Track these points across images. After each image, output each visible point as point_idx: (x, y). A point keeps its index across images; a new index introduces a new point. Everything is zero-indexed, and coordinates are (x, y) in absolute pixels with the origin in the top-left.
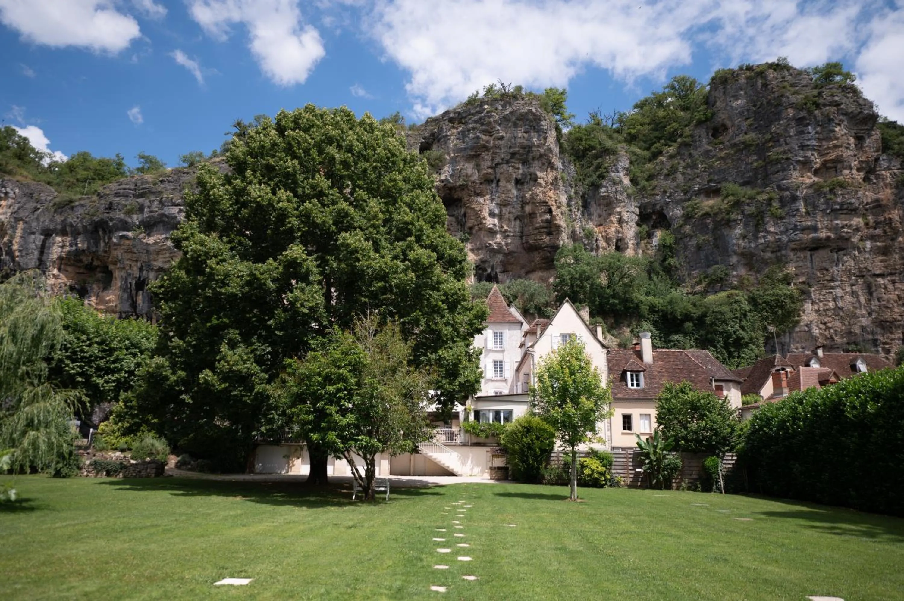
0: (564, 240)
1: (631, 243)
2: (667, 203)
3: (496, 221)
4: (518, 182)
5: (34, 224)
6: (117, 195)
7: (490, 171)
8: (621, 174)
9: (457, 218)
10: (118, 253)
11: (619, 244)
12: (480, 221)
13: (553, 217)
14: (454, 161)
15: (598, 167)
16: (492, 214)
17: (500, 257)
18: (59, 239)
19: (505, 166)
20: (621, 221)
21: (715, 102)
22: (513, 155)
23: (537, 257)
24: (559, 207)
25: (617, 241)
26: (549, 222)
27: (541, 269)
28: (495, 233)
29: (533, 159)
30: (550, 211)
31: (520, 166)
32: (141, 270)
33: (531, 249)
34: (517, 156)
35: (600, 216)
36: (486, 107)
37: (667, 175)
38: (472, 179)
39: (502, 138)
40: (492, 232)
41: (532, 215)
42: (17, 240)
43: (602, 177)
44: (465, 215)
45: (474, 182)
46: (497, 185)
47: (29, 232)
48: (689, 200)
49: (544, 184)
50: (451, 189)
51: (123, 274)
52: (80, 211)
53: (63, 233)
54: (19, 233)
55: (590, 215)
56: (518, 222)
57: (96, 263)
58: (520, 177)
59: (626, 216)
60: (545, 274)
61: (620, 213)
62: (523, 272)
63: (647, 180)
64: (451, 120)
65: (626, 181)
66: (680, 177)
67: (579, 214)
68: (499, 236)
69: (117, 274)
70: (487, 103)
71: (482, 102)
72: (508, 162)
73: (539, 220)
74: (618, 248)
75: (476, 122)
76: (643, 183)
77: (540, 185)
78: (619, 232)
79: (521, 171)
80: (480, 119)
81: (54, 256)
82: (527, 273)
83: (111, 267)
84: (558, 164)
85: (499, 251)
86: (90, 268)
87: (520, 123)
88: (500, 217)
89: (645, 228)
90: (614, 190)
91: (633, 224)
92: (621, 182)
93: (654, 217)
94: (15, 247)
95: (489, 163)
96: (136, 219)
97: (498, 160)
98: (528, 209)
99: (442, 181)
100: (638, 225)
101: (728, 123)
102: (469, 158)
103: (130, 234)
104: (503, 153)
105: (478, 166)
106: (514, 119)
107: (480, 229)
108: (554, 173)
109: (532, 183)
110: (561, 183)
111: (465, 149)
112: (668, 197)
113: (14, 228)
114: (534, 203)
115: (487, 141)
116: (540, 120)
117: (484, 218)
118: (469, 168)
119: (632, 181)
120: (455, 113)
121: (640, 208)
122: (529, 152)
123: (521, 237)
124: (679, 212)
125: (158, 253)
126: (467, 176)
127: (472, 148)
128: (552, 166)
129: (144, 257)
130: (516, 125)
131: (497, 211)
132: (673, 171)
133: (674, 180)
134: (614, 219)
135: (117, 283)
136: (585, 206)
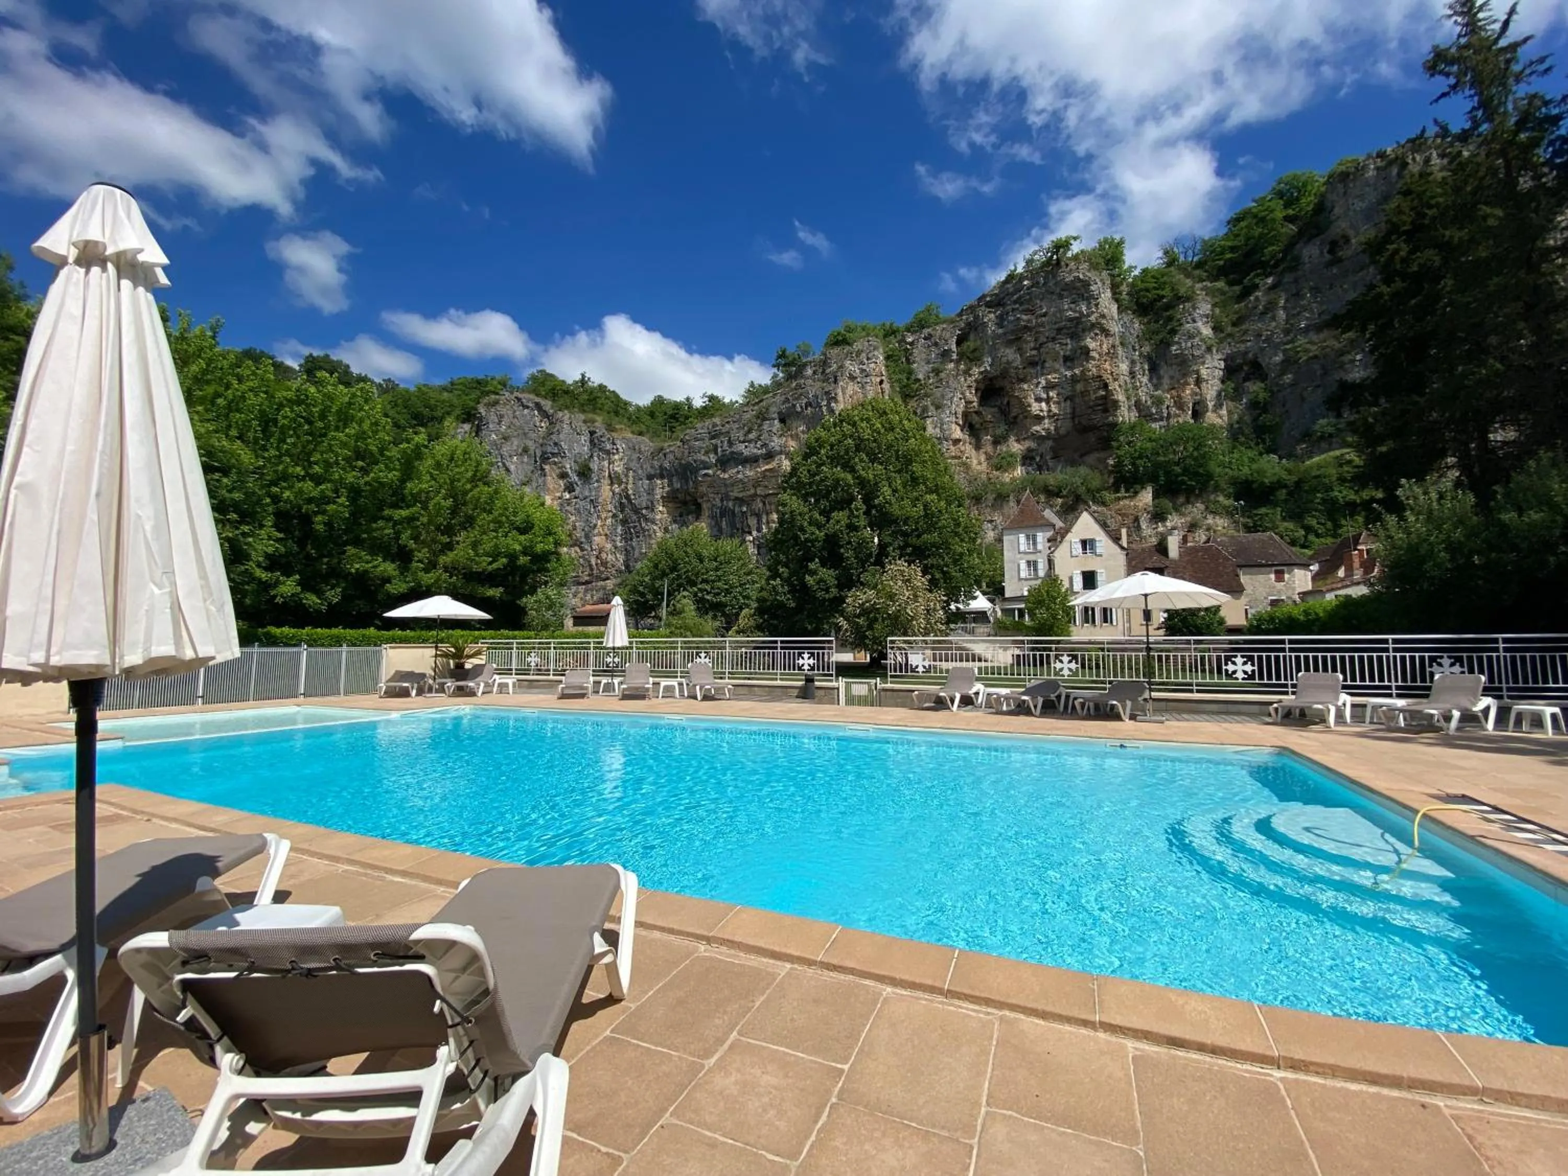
0: (1126, 415)
1: (1210, 405)
2: (1262, 349)
3: (1043, 404)
4: (1066, 359)
5: (640, 472)
6: (696, 439)
7: (1034, 352)
8: (1200, 324)
9: (1000, 408)
10: (703, 489)
11: (1197, 407)
12: (1025, 408)
13: (1109, 393)
14: (993, 350)
15: (1170, 319)
16: (1038, 400)
17: (1050, 443)
18: (659, 482)
19: (1050, 345)
20: (1198, 382)
21: (1333, 207)
22: (1059, 330)
23: (1092, 438)
24: (1115, 380)
25: (1194, 404)
26: (1104, 398)
27: (1097, 450)
28: (1043, 418)
29: (1084, 331)
30: (1106, 386)
31: (1069, 341)
32: (722, 500)
33: (1084, 430)
34: (1065, 331)
35: (1172, 378)
36: (1025, 283)
37: (1263, 313)
38: (1015, 365)
39: (1045, 315)
40: (1039, 419)
41: (1084, 393)
42: (630, 486)
43: (1173, 332)
44: (1008, 403)
45: (1017, 368)
46: (1043, 368)
47: (637, 478)
48: (1292, 341)
49: (1097, 356)
50: (991, 379)
51: (709, 505)
52: (671, 457)
53: (662, 477)
54: (631, 479)
55: (1160, 378)
56: (1068, 402)
57: (688, 498)
58: (1068, 353)
59: (1204, 372)
60: (1102, 455)
61: (1197, 372)
62: (1076, 456)
63: (1234, 324)
64: (988, 305)
65: (1207, 331)
66: (1282, 314)
67: (1145, 380)
68: (1046, 421)
69: (704, 506)
70: (1026, 278)
71: (1022, 277)
72: (1054, 339)
73: (1093, 397)
74: (1196, 414)
75: (1015, 302)
76: (1229, 329)
77: (1094, 359)
78: (1196, 394)
79: (1069, 347)
80: (1020, 297)
81: (658, 497)
82: (1082, 456)
83: (700, 500)
84: (1115, 328)
85: (1048, 437)
86: (685, 503)
87: (1065, 293)
88: (1048, 400)
89: (1231, 385)
90: (1189, 344)
91: (1217, 382)
92: (1199, 333)
93: (1246, 368)
94: (630, 492)
95: (1032, 345)
96: (713, 458)
97: (1042, 339)
98: (1079, 387)
99: (981, 373)
100: (1223, 382)
101: (1351, 233)
102: (1009, 343)
103: (710, 472)
104: (1047, 331)
105: (1019, 349)
106: (1058, 291)
107: (1026, 417)
108: (1111, 340)
109: (1083, 357)
110: (1120, 350)
111: (1005, 334)
112: (1264, 342)
113: (627, 476)
114: (1086, 380)
115: (1029, 321)
116: (1089, 285)
117: (1030, 406)
118: (1010, 354)
119: (1213, 329)
120: (991, 296)
121: (1225, 360)
122: (1078, 324)
123: (1073, 418)
124: (1278, 358)
125: (733, 485)
126: (1008, 363)
127: (1013, 332)
128: (1106, 333)
129: (723, 490)
130: (1061, 297)
131: (1044, 396)
132: (1270, 307)
133: (1273, 318)
134: (1191, 380)
135: (706, 513)
136: (1153, 369)
